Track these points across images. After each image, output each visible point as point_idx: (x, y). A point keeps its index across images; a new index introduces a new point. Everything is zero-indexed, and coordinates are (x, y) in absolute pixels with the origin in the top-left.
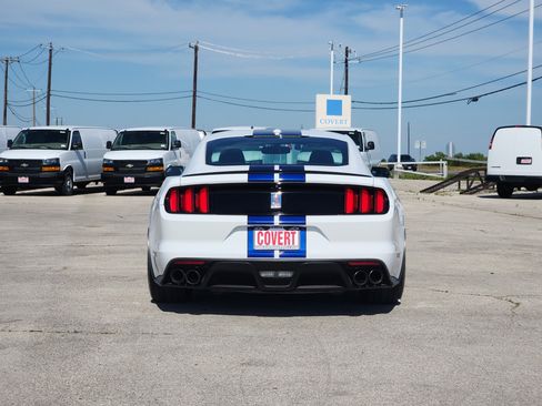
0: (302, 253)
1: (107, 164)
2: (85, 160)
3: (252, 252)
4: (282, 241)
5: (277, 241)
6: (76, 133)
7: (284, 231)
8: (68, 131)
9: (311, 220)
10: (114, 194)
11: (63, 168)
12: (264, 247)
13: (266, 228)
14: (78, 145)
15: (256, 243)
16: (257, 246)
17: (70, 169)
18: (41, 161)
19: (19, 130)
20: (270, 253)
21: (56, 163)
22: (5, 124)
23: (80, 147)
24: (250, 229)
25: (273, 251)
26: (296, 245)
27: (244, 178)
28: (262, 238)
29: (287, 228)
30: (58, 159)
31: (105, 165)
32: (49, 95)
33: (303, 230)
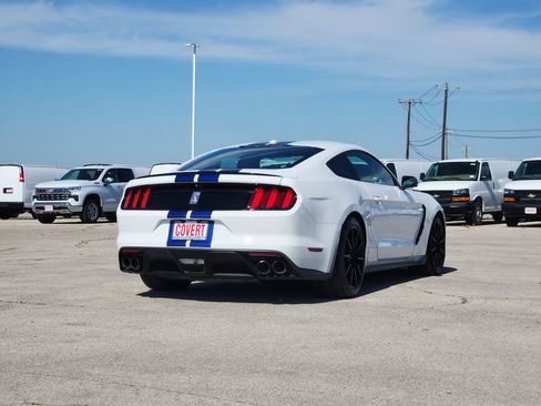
1: (509, 194)
2: (494, 191)
3: (170, 241)
4: (194, 232)
6: (485, 164)
7: (196, 224)
8: (477, 163)
9: (216, 215)
10: (515, 226)
11: (473, 198)
12: (180, 237)
13: (183, 222)
14: (487, 176)
15: (174, 235)
16: (174, 237)
17: (479, 199)
18: (451, 192)
19: (430, 164)
20: (183, 243)
21: (466, 193)
22: (407, 157)
23: (489, 177)
24: (172, 223)
25: (185, 241)
26: (203, 237)
27: (171, 180)
28: (179, 230)
29: (199, 222)
30: (467, 190)
31: (506, 196)
32: (444, 134)
33: (212, 223)
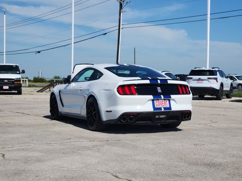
0: (170, 108)
3: (154, 109)
4: (164, 104)
5: (162, 104)
7: (164, 101)
12: (158, 107)
13: (158, 100)
16: (156, 106)
20: (160, 109)
24: (153, 100)
25: (161, 108)
26: (168, 106)
28: (157, 103)
33: (169, 100)
